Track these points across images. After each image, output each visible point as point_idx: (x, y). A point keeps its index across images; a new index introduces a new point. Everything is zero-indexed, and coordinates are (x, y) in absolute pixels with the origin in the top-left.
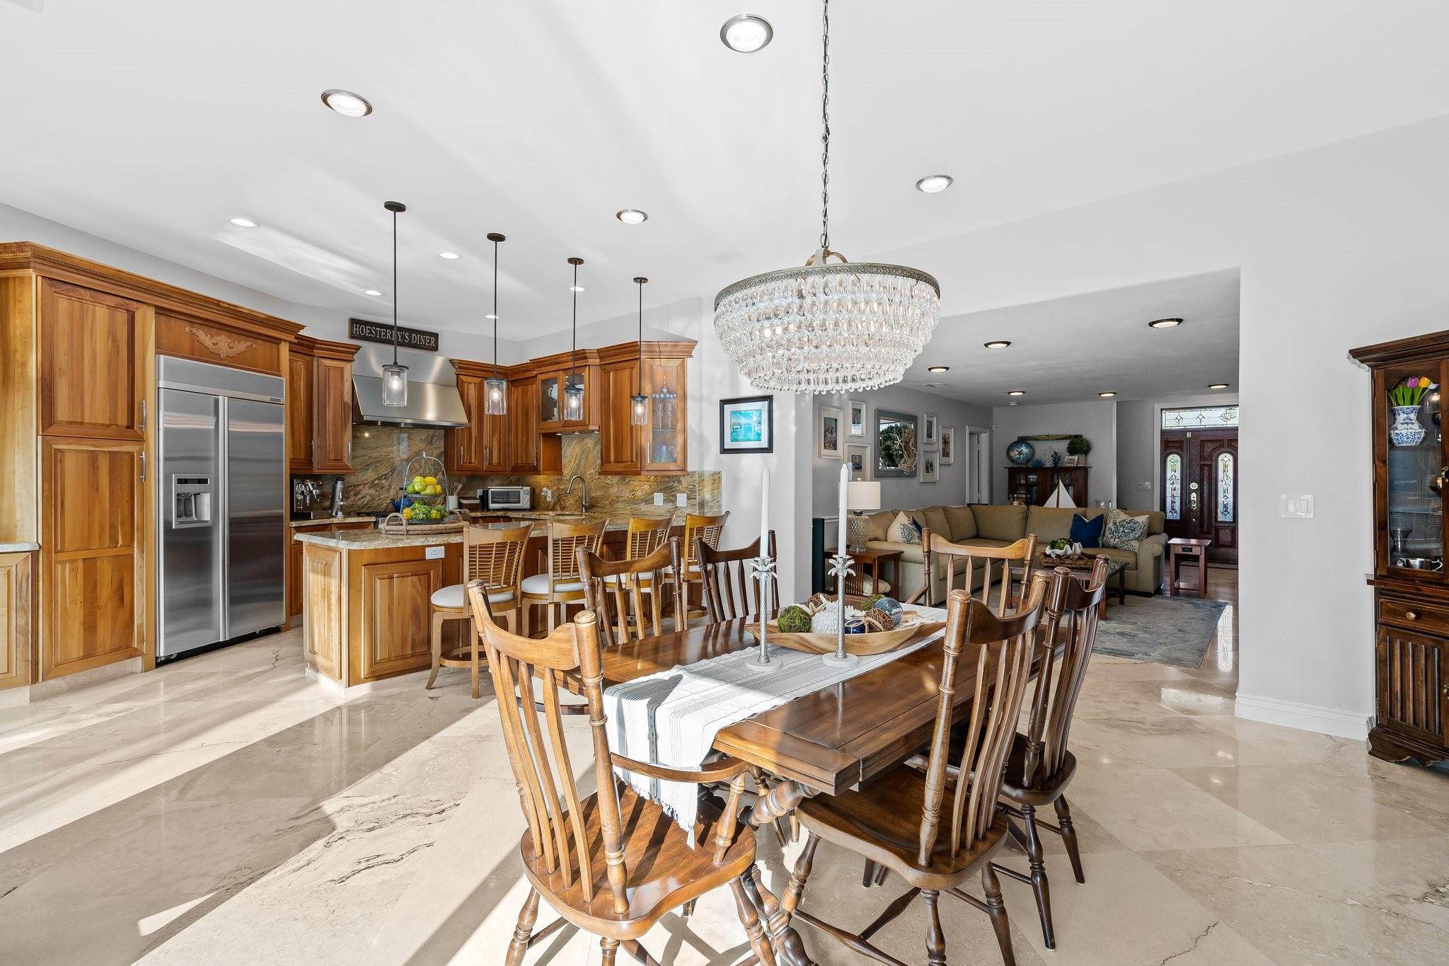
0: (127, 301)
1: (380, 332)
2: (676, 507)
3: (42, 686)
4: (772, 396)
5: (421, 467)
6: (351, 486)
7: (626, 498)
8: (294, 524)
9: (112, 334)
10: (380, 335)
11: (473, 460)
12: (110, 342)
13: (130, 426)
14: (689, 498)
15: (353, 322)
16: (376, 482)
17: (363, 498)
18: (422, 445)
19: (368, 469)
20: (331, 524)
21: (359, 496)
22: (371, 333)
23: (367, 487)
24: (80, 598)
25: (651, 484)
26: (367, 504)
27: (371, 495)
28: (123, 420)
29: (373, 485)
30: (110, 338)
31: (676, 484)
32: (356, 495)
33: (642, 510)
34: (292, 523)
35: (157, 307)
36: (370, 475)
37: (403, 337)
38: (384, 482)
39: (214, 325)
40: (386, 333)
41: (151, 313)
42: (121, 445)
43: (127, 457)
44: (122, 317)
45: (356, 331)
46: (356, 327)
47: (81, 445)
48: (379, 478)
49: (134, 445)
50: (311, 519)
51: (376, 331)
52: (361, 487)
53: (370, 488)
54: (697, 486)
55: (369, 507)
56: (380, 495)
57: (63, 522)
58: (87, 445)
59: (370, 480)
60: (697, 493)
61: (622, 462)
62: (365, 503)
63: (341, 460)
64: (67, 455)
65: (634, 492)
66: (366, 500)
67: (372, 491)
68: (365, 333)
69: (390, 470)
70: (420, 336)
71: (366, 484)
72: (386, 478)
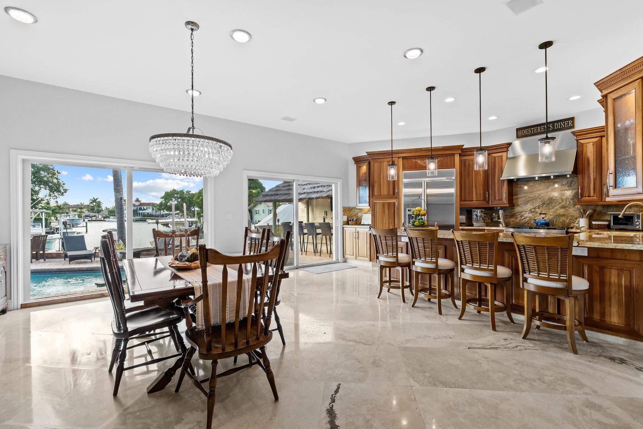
0: (392, 158)
1: (534, 129)
5: (562, 201)
6: (519, 212)
11: (592, 194)
13: (394, 194)
15: (518, 130)
16: (533, 210)
17: (525, 218)
19: (528, 203)
21: (523, 218)
22: (528, 132)
23: (527, 213)
26: (527, 222)
27: (530, 217)
28: (391, 193)
29: (531, 211)
32: (521, 217)
34: (460, 227)
35: (403, 157)
36: (529, 207)
37: (549, 127)
38: (537, 210)
40: (537, 129)
41: (401, 160)
42: (391, 200)
43: (393, 204)
45: (520, 135)
46: (520, 132)
47: (380, 201)
48: (534, 208)
49: (395, 200)
51: (531, 130)
52: (524, 213)
53: (529, 213)
55: (529, 223)
59: (529, 209)
62: (526, 221)
63: (502, 200)
64: (378, 204)
66: (527, 220)
67: (531, 215)
68: (525, 133)
69: (541, 204)
70: (561, 124)
71: (527, 211)
72: (539, 208)
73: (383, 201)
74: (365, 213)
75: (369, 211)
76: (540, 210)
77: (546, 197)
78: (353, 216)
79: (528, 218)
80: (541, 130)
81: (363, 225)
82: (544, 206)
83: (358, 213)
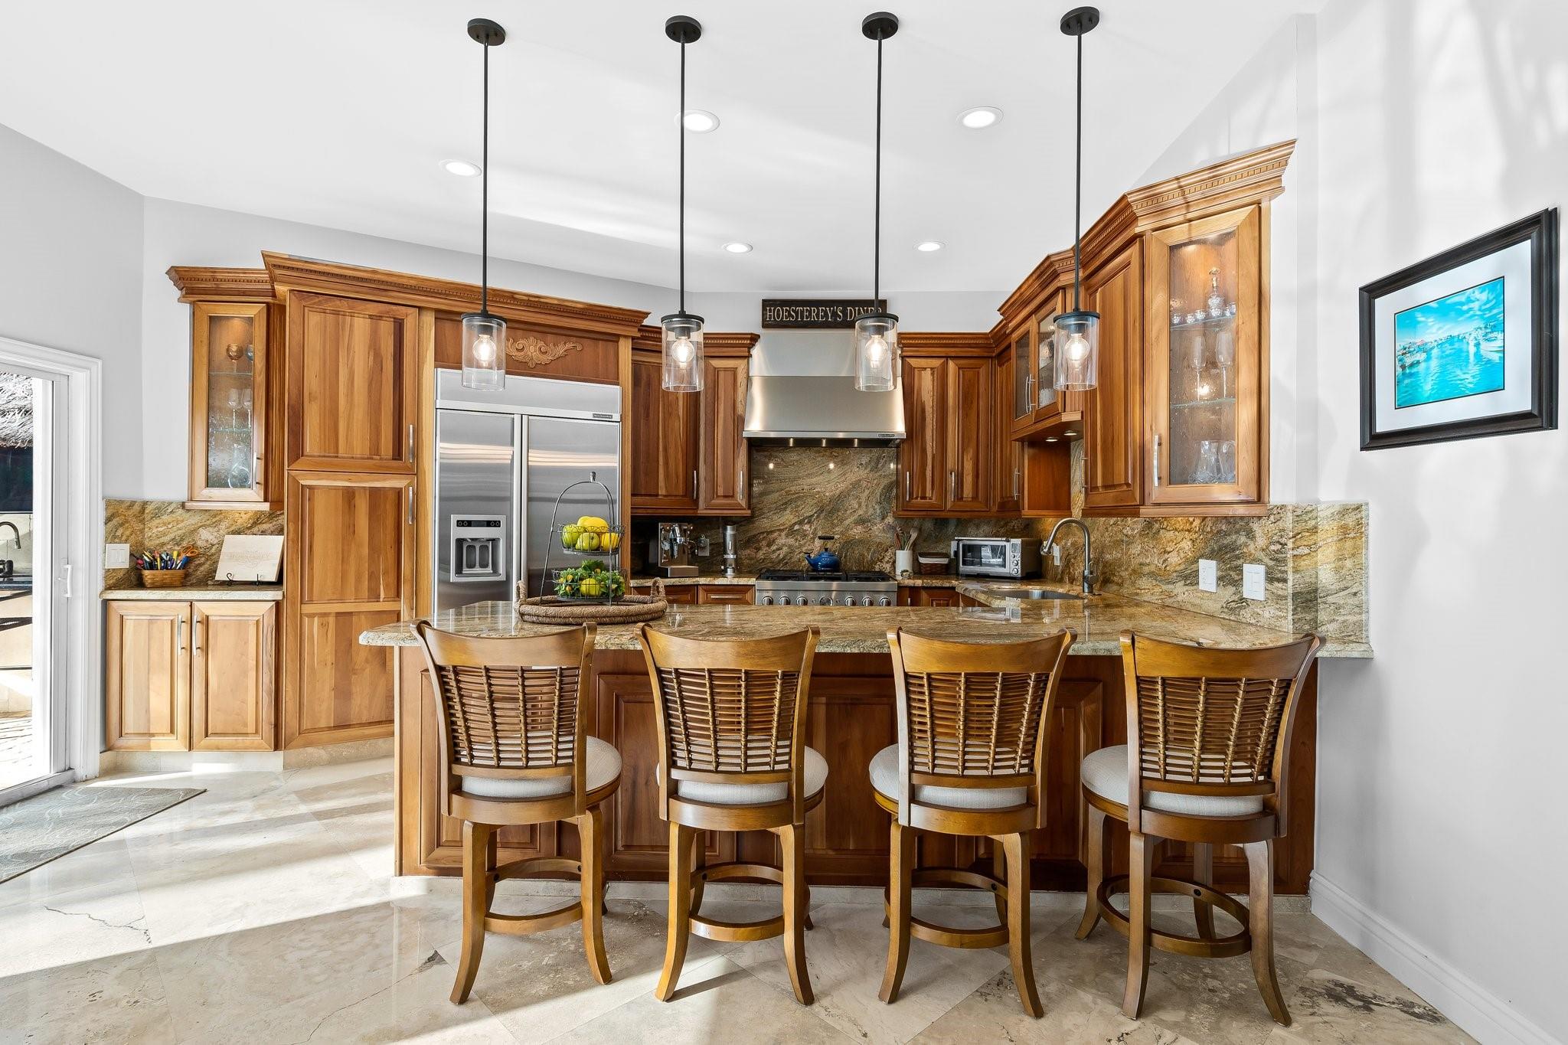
0: (394, 307)
1: (802, 312)
2: (1242, 599)
4: (1557, 212)
5: (860, 506)
6: (763, 533)
7: (1152, 568)
8: (633, 583)
9: (374, 348)
10: (802, 317)
11: (928, 494)
12: (371, 358)
13: (398, 454)
14: (1270, 578)
15: (767, 304)
16: (797, 527)
17: (778, 549)
18: (863, 473)
19: (785, 509)
20: (697, 585)
21: (774, 547)
22: (790, 315)
23: (783, 534)
24: (330, 658)
25: (1195, 536)
26: (784, 559)
27: (790, 546)
28: (387, 449)
29: (791, 532)
30: (372, 353)
31: (1243, 539)
32: (769, 545)
33: (1180, 598)
34: (631, 581)
35: (437, 311)
36: (788, 518)
37: (834, 314)
38: (806, 527)
40: (810, 312)
41: (429, 319)
42: (385, 480)
43: (392, 497)
44: (386, 328)
45: (770, 318)
46: (770, 311)
47: (335, 480)
48: (801, 523)
49: (401, 479)
50: (668, 578)
51: (796, 313)
52: (776, 534)
53: (787, 536)
54: (1290, 545)
55: (787, 563)
56: (801, 546)
57: (311, 569)
58: (342, 480)
59: (789, 524)
60: (1290, 564)
62: (781, 556)
63: (733, 496)
64: (318, 494)
65: (1166, 556)
66: (782, 553)
67: (791, 541)
68: (782, 318)
69: (815, 511)
70: (859, 310)
71: (783, 530)
72: (809, 522)
73: (349, 480)
74: (238, 532)
75: (255, 524)
76: (813, 528)
77: (827, 494)
78: (163, 544)
79: (785, 549)
80: (818, 315)
81: (230, 584)
82: (822, 516)
83: (194, 531)
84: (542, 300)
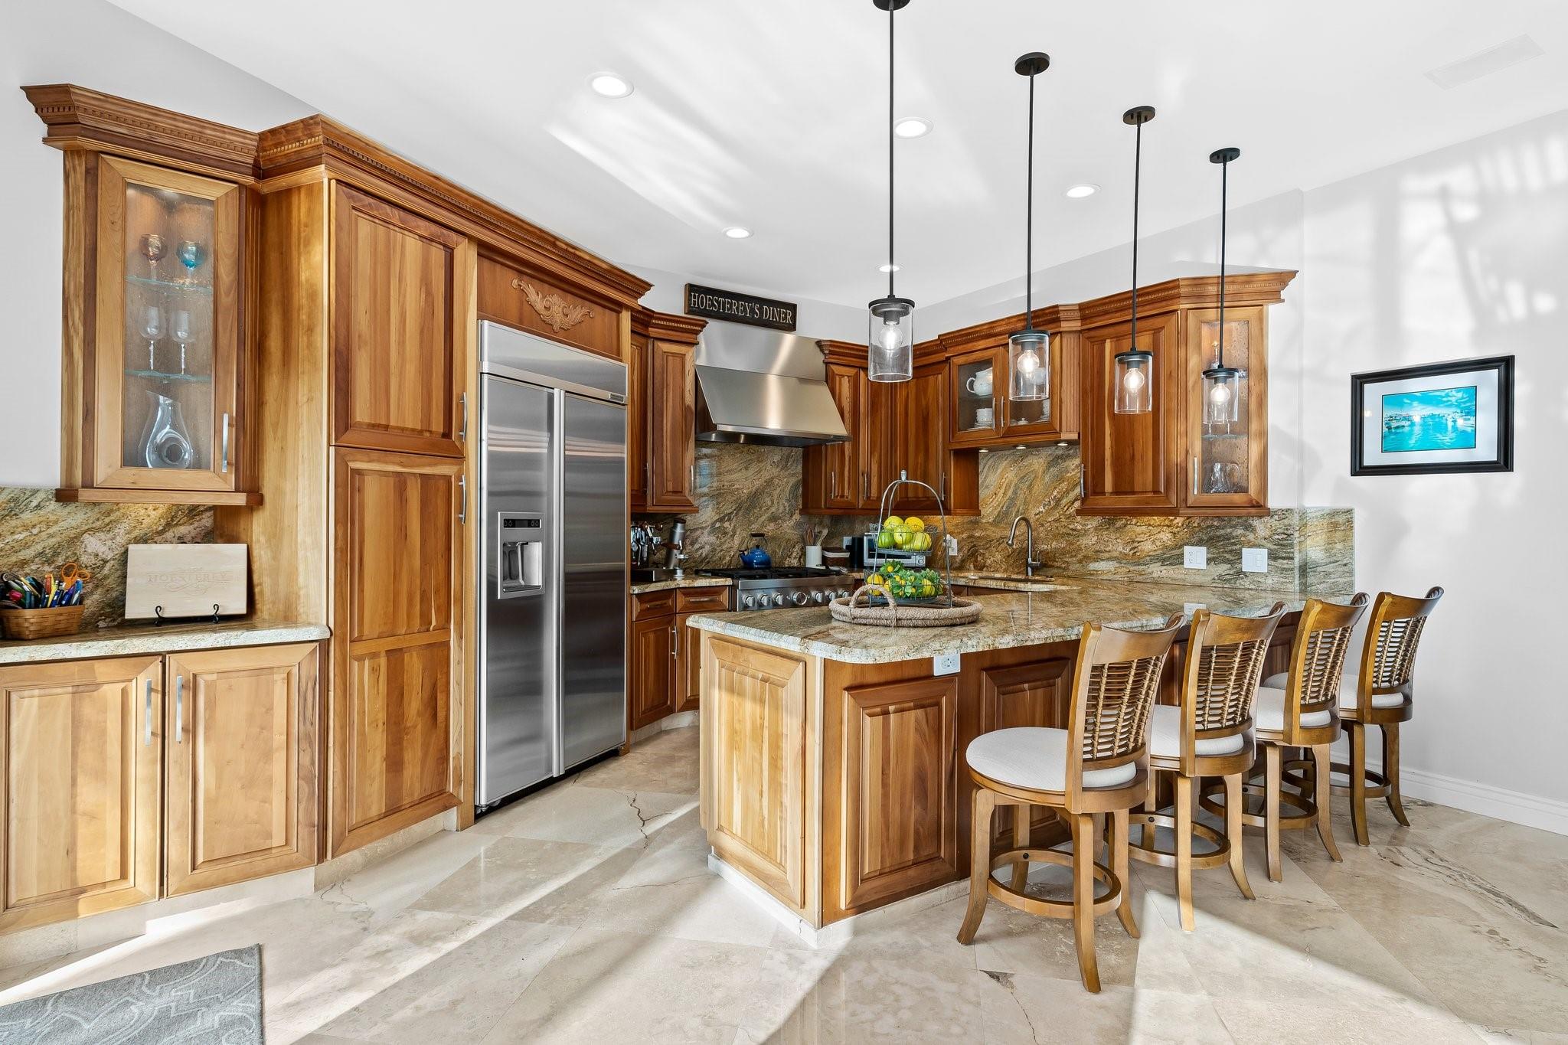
0: (445, 231)
1: (724, 303)
2: (1240, 572)
3: (331, 865)
4: (1513, 357)
5: (773, 503)
6: (690, 531)
7: (1115, 554)
8: (636, 590)
9: (426, 282)
10: (724, 309)
11: (846, 493)
12: (423, 296)
13: (447, 435)
14: (1273, 556)
15: (692, 289)
16: (718, 525)
17: (701, 548)
18: (775, 471)
19: (707, 506)
20: (676, 589)
21: (697, 546)
22: (713, 304)
23: (706, 532)
24: (382, 716)
25: (1176, 530)
26: (706, 558)
27: (712, 545)
28: (438, 426)
29: (713, 529)
30: (423, 289)
31: (1240, 531)
32: (692, 544)
33: (1155, 575)
34: (635, 588)
35: (479, 243)
36: (710, 515)
37: (752, 311)
38: (727, 524)
39: (546, 278)
40: (731, 304)
41: (472, 252)
42: (436, 464)
43: (442, 484)
44: (437, 254)
45: (695, 305)
46: (695, 297)
47: (386, 463)
48: (721, 520)
49: (452, 464)
50: (653, 582)
51: (719, 303)
52: (698, 532)
53: (709, 534)
54: (1297, 534)
55: (708, 562)
56: (722, 544)
58: (394, 463)
59: (710, 522)
60: (1297, 548)
61: (1133, 493)
62: (704, 555)
63: (681, 492)
64: (368, 479)
65: (1136, 544)
66: (704, 552)
67: (713, 539)
68: (706, 306)
69: (734, 508)
70: (773, 310)
71: (705, 528)
72: (729, 520)
73: (401, 464)
75: (168, 525)
76: (732, 525)
77: (745, 491)
79: (707, 547)
80: (738, 308)
81: (161, 624)
82: (740, 513)
83: (74, 540)
84: (577, 253)
